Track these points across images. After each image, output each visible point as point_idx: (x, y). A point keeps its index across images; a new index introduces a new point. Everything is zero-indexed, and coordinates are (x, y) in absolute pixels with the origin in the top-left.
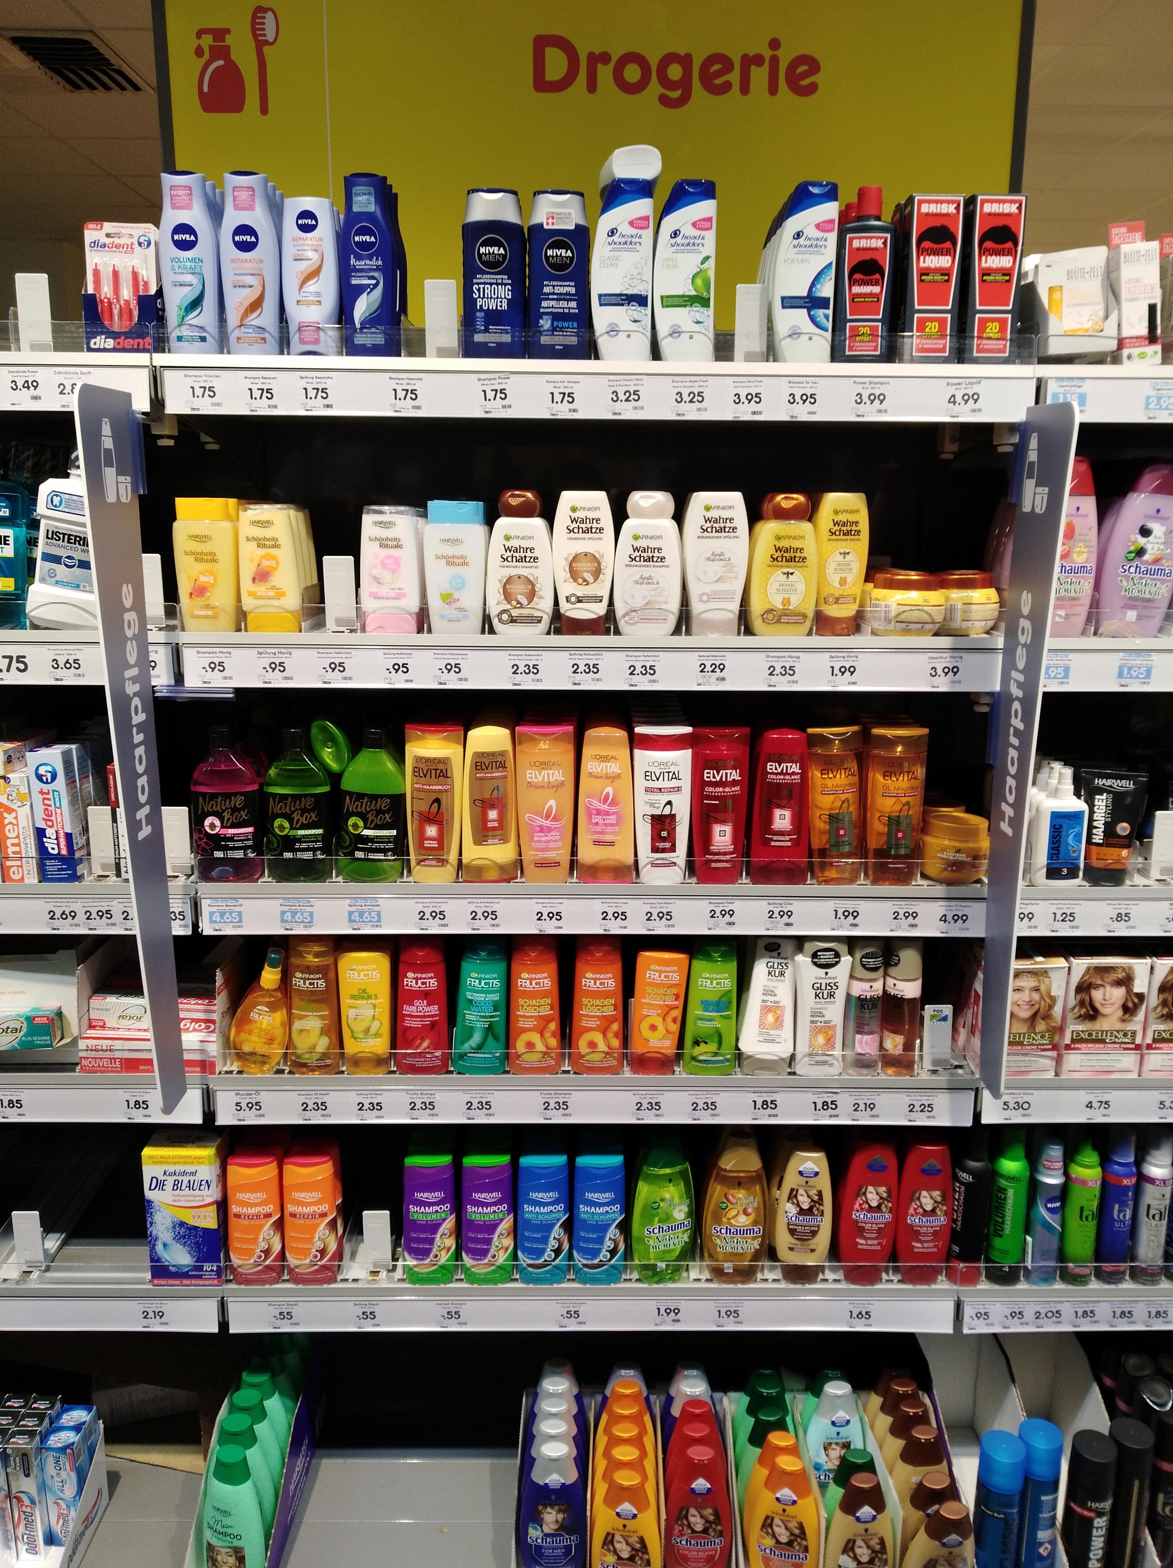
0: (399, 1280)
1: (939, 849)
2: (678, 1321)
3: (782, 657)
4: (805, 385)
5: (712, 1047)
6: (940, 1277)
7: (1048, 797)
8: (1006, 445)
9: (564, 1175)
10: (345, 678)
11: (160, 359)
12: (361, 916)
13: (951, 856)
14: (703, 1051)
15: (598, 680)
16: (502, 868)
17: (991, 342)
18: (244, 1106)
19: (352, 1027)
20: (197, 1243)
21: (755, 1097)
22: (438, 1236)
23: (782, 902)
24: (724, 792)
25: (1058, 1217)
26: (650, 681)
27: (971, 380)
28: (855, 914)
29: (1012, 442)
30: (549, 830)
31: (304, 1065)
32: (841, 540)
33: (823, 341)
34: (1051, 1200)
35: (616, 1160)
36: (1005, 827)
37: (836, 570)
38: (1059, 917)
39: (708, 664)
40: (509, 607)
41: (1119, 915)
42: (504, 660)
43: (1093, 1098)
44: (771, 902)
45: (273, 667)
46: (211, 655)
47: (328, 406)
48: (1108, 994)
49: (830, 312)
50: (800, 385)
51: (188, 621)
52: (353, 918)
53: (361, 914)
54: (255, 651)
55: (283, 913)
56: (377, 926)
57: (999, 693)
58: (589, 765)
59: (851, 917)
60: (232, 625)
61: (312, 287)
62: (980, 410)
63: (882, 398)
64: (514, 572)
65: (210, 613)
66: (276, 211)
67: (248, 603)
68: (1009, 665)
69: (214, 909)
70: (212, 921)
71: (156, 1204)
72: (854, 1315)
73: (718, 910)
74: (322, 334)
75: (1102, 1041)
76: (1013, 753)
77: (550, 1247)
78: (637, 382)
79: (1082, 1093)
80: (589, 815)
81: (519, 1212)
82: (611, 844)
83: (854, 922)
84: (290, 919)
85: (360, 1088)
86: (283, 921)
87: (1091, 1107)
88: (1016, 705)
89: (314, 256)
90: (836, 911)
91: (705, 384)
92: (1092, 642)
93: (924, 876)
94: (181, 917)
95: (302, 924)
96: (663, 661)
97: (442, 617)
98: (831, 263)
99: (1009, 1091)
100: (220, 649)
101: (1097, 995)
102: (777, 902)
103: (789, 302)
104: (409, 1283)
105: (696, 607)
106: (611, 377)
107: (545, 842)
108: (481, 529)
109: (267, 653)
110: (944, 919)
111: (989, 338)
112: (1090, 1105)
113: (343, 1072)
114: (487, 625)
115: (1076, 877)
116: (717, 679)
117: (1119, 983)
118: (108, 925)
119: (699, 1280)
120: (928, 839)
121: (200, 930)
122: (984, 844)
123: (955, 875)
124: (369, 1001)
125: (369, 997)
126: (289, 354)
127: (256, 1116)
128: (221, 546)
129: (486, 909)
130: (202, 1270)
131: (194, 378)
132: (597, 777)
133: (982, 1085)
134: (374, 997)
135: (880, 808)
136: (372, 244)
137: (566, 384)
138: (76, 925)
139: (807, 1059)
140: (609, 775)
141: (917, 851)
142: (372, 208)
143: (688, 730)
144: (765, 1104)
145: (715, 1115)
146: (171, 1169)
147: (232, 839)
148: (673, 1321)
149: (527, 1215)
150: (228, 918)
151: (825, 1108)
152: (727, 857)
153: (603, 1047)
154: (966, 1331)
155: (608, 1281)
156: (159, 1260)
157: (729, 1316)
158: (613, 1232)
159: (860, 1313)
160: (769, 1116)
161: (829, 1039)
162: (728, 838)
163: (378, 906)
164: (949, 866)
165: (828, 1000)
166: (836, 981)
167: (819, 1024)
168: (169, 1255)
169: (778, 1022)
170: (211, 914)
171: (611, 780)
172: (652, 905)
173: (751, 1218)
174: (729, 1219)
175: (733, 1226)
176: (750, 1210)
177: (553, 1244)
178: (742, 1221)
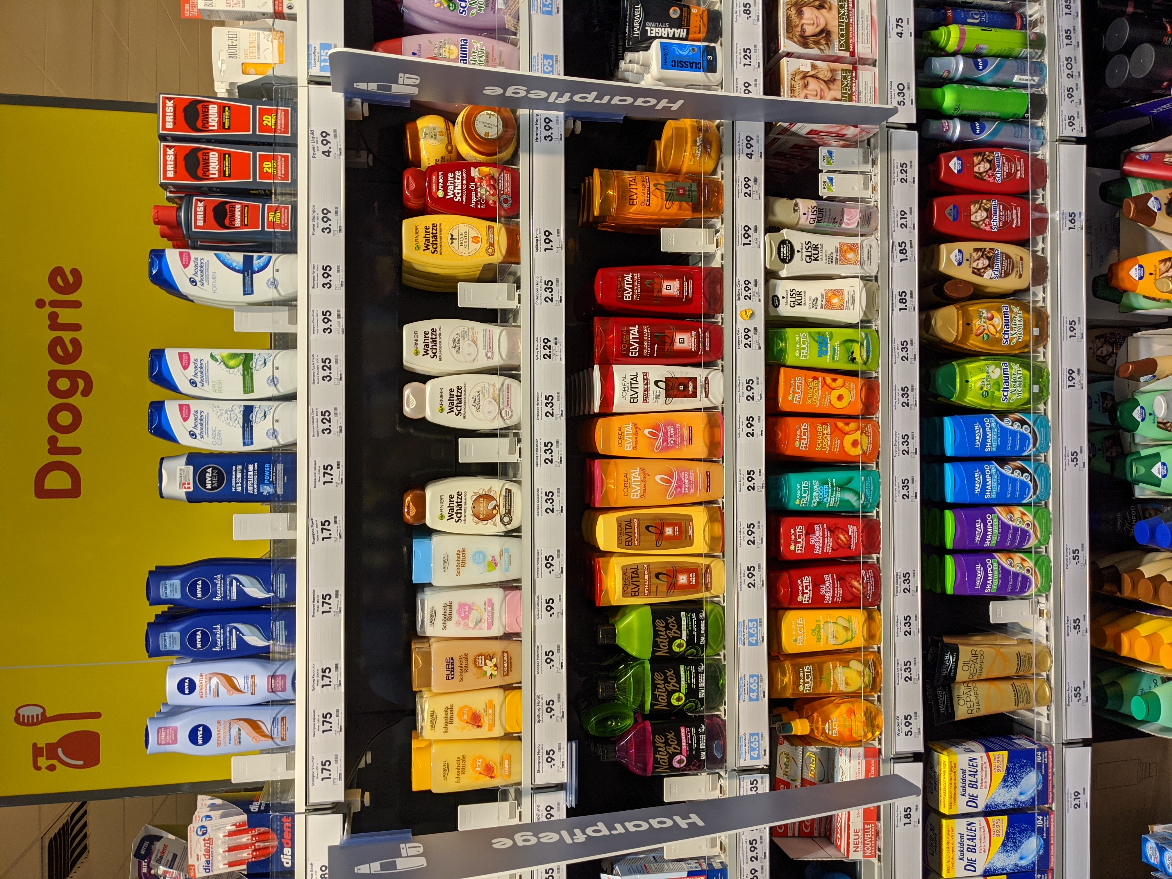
0: (1047, 599)
1: (693, 159)
2: (1079, 370)
3: (537, 291)
4: (315, 275)
5: (856, 347)
6: (1040, 157)
7: (649, 73)
8: (362, 109)
9: (960, 466)
10: (558, 650)
11: (300, 806)
13: (698, 150)
14: (859, 353)
15: (557, 442)
16: (711, 519)
17: (279, 122)
18: (908, 729)
19: (843, 641)
20: (1020, 768)
21: (896, 309)
22: (1011, 569)
23: (737, 288)
24: (648, 340)
25: (990, 60)
26: (558, 400)
27: (311, 139)
28: (747, 228)
29: (360, 104)
30: (679, 480)
31: (874, 679)
32: (441, 243)
33: (279, 260)
34: (977, 65)
35: (948, 422)
36: (675, 107)
37: (466, 247)
38: (747, 61)
39: (544, 352)
40: (498, 517)
41: (745, 12)
42: (542, 520)
43: (893, 31)
44: (737, 298)
45: (549, 710)
46: (541, 761)
47: (337, 667)
48: (809, 22)
49: (255, 255)
50: (316, 279)
51: (514, 779)
52: (754, 642)
53: (751, 635)
54: (537, 725)
55: (751, 699)
56: (760, 622)
57: (566, 112)
58: (627, 449)
59: (749, 232)
60: (516, 743)
61: (240, 682)
62: (335, 131)
63: (326, 212)
64: (469, 512)
65: (506, 762)
66: (177, 711)
67: (498, 732)
68: (543, 104)
69: (748, 755)
70: (758, 758)
71: (988, 801)
72: (1072, 226)
73: (745, 341)
74: (277, 673)
75: (848, 24)
76: (616, 100)
78: (315, 413)
79: (890, 40)
80: (668, 448)
81: (991, 502)
82: (690, 429)
83: (753, 229)
84: (756, 694)
85: (892, 634)
86: (757, 699)
87: (901, 33)
88: (577, 98)
89: (215, 680)
90: (744, 244)
91: (315, 357)
92: (522, 36)
93: (714, 172)
94: (755, 782)
95: (760, 684)
96: (542, 389)
97: (507, 570)
98: (215, 254)
99: (889, 100)
100: (536, 754)
101: (810, 30)
102: (737, 293)
103: (248, 288)
104: (1049, 591)
105: (496, 361)
106: (311, 434)
107: (690, 484)
108: (436, 539)
109: (538, 715)
110: (750, 155)
111: (276, 124)
112: (900, 34)
113: (879, 648)
114: (514, 533)
115: (714, 48)
116: (556, 344)
117: (800, 13)
118: (761, 843)
119: (1045, 354)
120: (684, 169)
121: (765, 767)
122: (687, 123)
123: (714, 147)
124: (822, 626)
125: (818, 627)
126: (294, 700)
127: (916, 719)
128: (452, 754)
129: (746, 532)
130: (1041, 764)
131: (315, 778)
132: (637, 442)
133: (884, 123)
134: (819, 624)
135: (659, 208)
136: (203, 633)
137: (317, 472)
138: (762, 869)
139: (865, 267)
140: (634, 432)
141: (695, 177)
142: (177, 634)
143: (596, 368)
144: (902, 301)
145: (912, 341)
146: (960, 790)
147: (690, 745)
148: (1079, 374)
149: (994, 496)
150: (755, 745)
151: (904, 251)
152: (701, 336)
153: (857, 435)
154: (1084, 135)
155: (1047, 427)
156: (1033, 798)
157: (1074, 329)
158: (1007, 423)
159: (1071, 221)
160: (911, 297)
161: (850, 248)
162: (685, 336)
163: (744, 622)
164: (707, 151)
165: (819, 250)
166: (804, 244)
167: (838, 257)
168: (1029, 790)
169: (838, 293)
170: (752, 758)
171: (638, 431)
172: (741, 395)
173: (995, 313)
174: (997, 332)
175: (1002, 328)
176: (989, 315)
177: (1017, 474)
178: (998, 321)
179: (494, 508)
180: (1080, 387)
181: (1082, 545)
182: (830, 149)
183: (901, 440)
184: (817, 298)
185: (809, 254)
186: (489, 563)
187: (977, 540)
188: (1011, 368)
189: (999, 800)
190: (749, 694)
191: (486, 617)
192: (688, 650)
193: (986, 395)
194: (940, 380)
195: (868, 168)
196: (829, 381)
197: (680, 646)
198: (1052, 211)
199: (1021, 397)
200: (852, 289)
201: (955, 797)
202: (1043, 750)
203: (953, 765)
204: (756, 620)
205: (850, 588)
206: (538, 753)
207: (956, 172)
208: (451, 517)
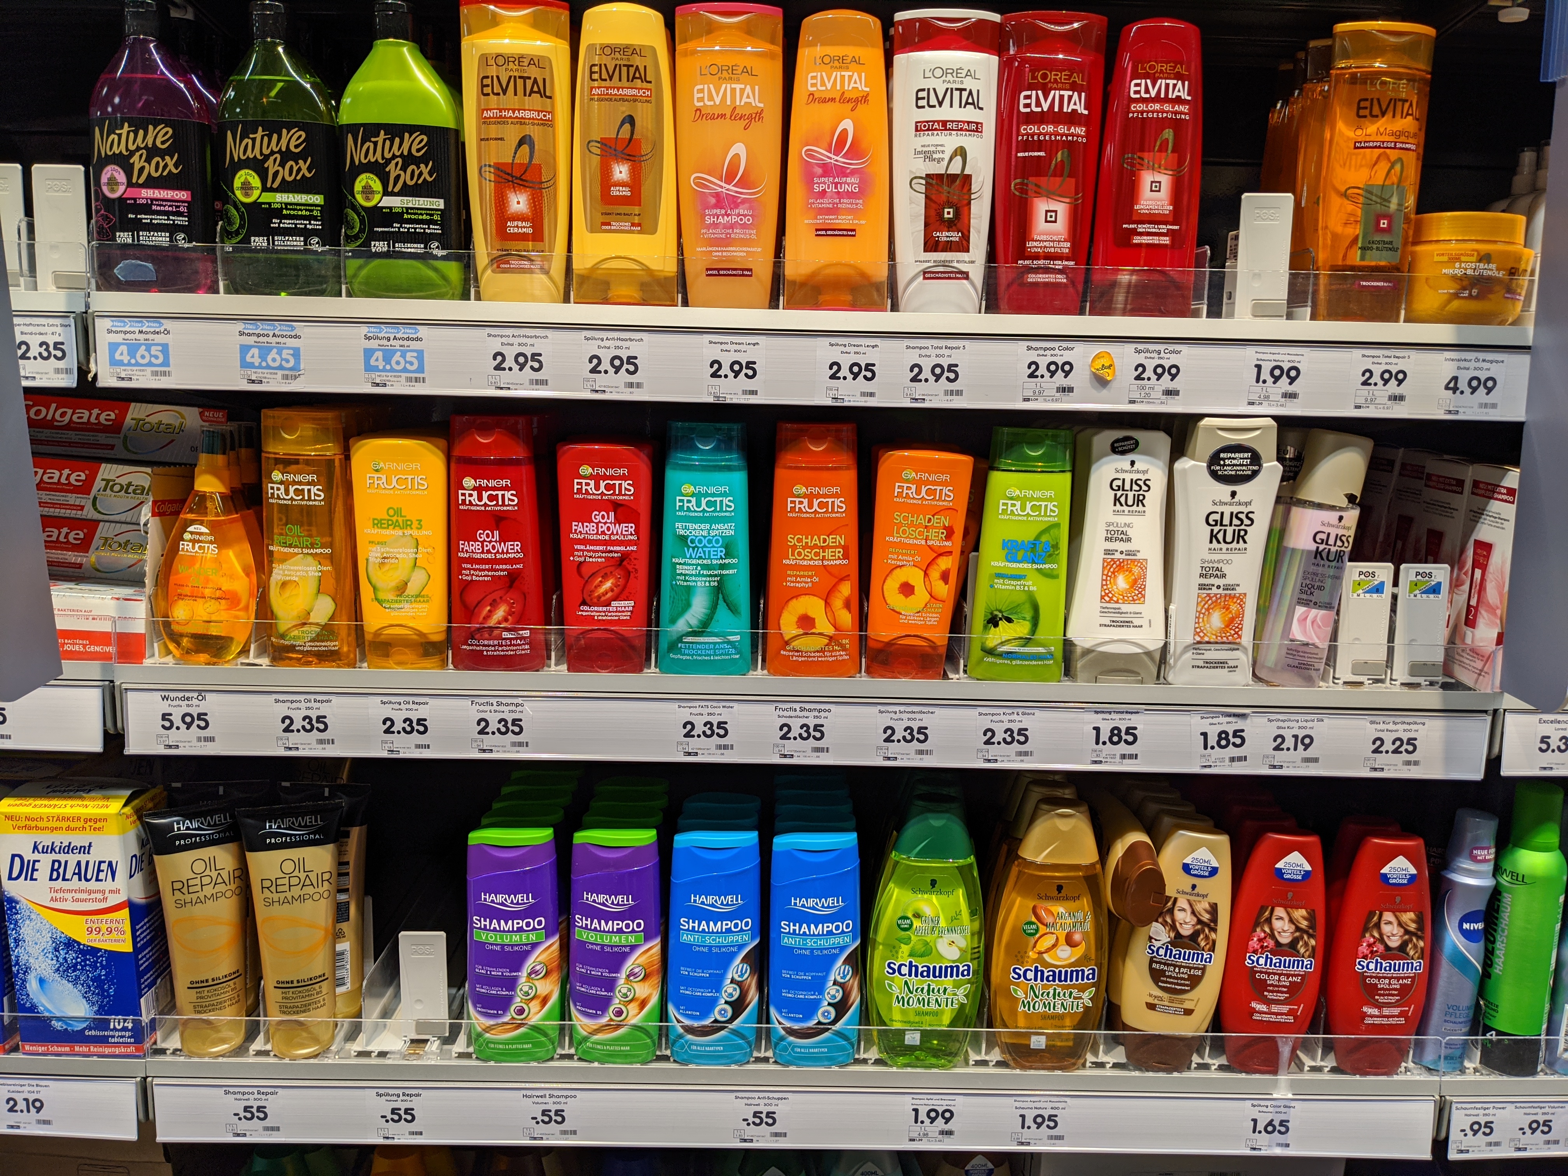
0: (462, 1054)
1: (1445, 258)
2: (950, 1133)
5: (1021, 628)
6: (1402, 1060)
9: (752, 867)
12: (387, 359)
13: (1469, 267)
14: (1007, 635)
18: (177, 722)
19: (373, 581)
20: (97, 979)
21: (1098, 719)
22: (526, 973)
23: (1160, 349)
24: (1056, 134)
28: (1293, 374)
30: (734, 202)
31: (293, 650)
35: (848, 839)
44: (1137, 348)
52: (373, 362)
53: (388, 356)
55: (245, 349)
56: (417, 380)
58: (809, 78)
59: (1285, 380)
69: (118, 338)
70: (114, 362)
71: (23, 905)
72: (1260, 1126)
73: (1043, 364)
77: (724, 997)
80: (809, 179)
81: (672, 935)
82: (850, 233)
83: (1291, 389)
84: (257, 361)
85: (387, 690)
86: (244, 365)
90: (1259, 367)
94: (59, 354)
95: (280, 373)
102: (1146, 349)
104: (480, 1059)
107: (725, 228)
110: (1453, 385)
113: (358, 663)
119: (984, 1063)
121: (93, 375)
123: (1474, 306)
124: (408, 532)
125: (407, 524)
127: (199, 739)
129: (618, 354)
130: (107, 1028)
132: (824, 101)
134: (414, 526)
139: (1189, 655)
140: (846, 95)
143: (993, 16)
144: (1116, 736)
145: (1026, 754)
146: (46, 839)
147: (146, 209)
148: (942, 1133)
149: (686, 938)
150: (143, 357)
151: (1223, 743)
152: (1059, 264)
153: (824, 626)
154: (1453, 1155)
155: (831, 1061)
156: (33, 1008)
157: (1039, 1126)
158: (839, 971)
159: (1270, 1123)
160: (1123, 757)
161: (1232, 620)
162: (1061, 226)
163: (418, 339)
164: (1464, 289)
165: (1234, 545)
166: (1249, 509)
167: (1214, 590)
168: (51, 1000)
169: (1137, 591)
170: (113, 347)
171: (850, 105)
172: (923, 352)
173: (1079, 951)
174: (1040, 953)
175: (1047, 965)
176: (1077, 937)
177: (730, 991)
178: (1065, 956)
180: (914, 1135)
181: (575, 1132)
182: (1445, 588)
183: (811, 723)
184: (1129, 540)
185: (1226, 521)
187: (590, 898)
188: (957, 986)
189: (27, 930)
190: (257, 345)
192: (358, 214)
193: (904, 924)
194: (937, 822)
195: (1401, 672)
196: (945, 563)
197: (368, 191)
198: (1293, 1084)
199: (896, 1005)
200: (1144, 622)
201: (30, 828)
202: (138, 1034)
203: (98, 825)
204: (421, 369)
205: (489, 599)
207: (1384, 870)
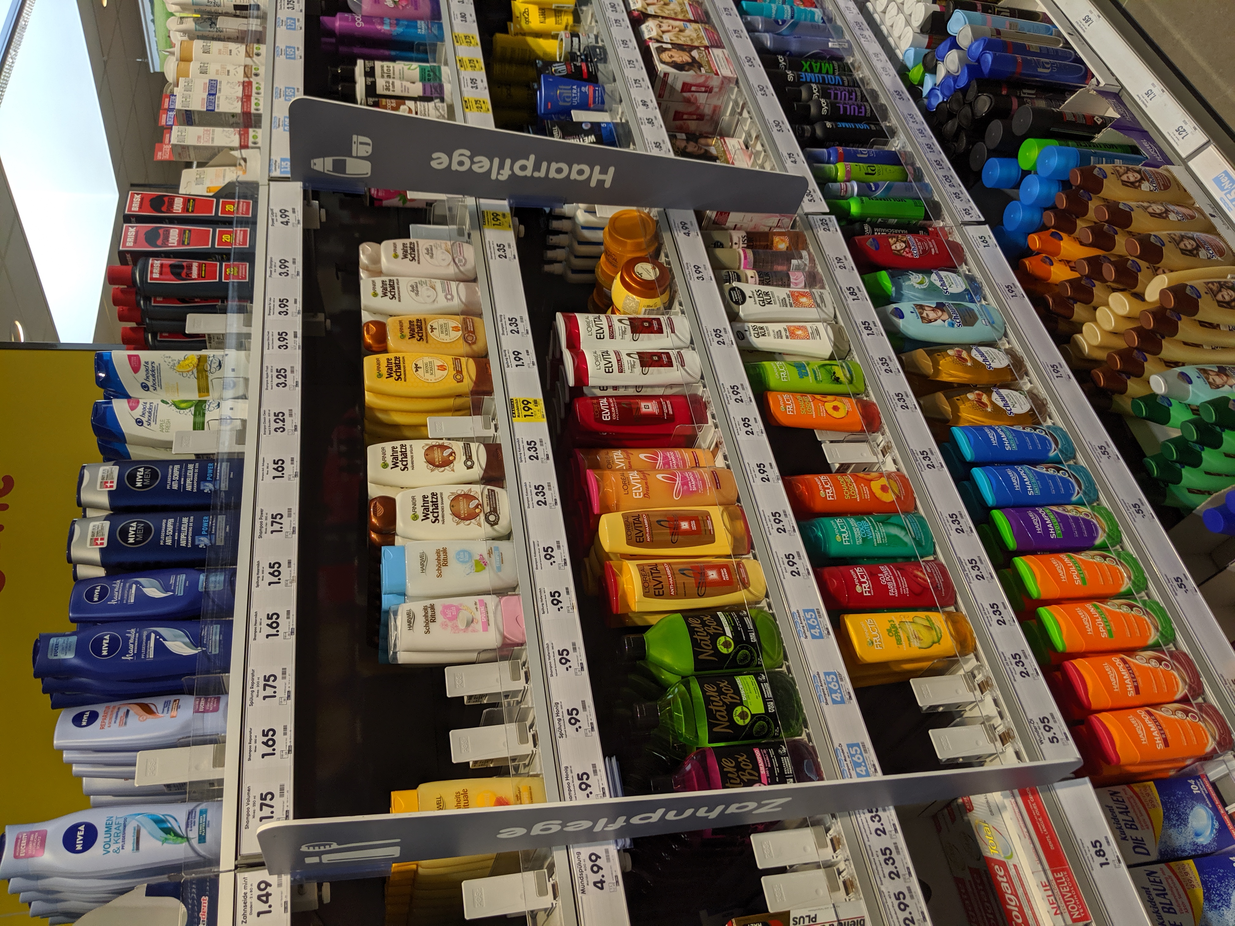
179: (477, 507)
186: (477, 562)
191: (479, 616)
206: (567, 778)
208: (426, 517)
